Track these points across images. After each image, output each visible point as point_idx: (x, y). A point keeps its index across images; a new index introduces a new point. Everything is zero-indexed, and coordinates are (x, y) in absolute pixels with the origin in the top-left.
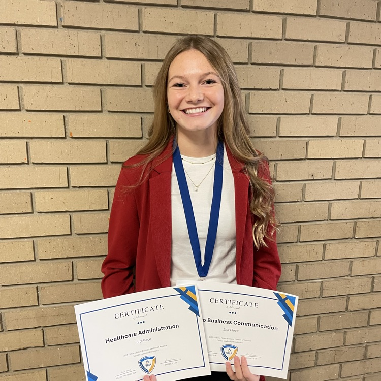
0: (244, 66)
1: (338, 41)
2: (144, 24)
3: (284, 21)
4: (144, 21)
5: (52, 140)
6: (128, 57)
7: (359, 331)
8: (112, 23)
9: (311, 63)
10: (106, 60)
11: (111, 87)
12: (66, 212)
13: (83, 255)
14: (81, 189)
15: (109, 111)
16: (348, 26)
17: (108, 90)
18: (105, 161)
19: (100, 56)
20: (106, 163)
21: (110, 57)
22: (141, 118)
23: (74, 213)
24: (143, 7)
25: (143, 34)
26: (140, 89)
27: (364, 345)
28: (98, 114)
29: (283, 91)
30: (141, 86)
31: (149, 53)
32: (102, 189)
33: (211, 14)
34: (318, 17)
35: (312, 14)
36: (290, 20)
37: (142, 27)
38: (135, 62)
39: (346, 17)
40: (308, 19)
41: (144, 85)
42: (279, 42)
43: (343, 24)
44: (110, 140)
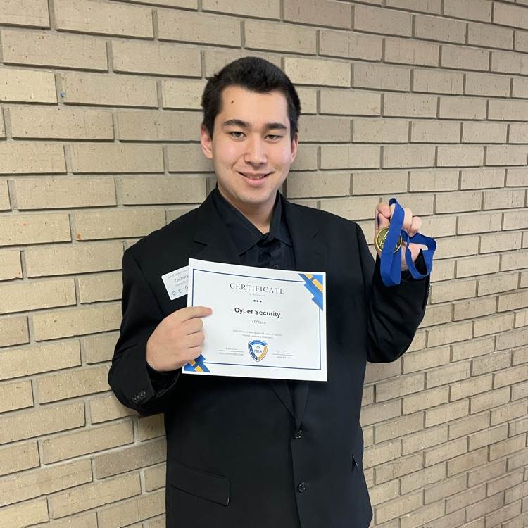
1: (373, 114)
2: (164, 100)
3: (318, 94)
4: (163, 96)
5: (54, 246)
6: (147, 139)
7: (416, 437)
8: (127, 98)
9: (348, 139)
10: (120, 143)
11: (127, 176)
12: (74, 336)
13: (99, 391)
14: (93, 305)
15: (125, 205)
16: (383, 96)
17: (123, 179)
19: (112, 138)
21: (124, 139)
22: (165, 213)
23: (84, 337)
24: (162, 79)
25: (163, 111)
26: (162, 176)
27: (422, 452)
28: (111, 209)
29: (321, 172)
30: (163, 173)
31: (171, 133)
34: (352, 89)
35: (346, 86)
36: (324, 92)
37: (162, 102)
38: (155, 145)
39: (380, 88)
40: (342, 91)
41: (167, 172)
42: (313, 117)
43: (378, 96)
44: (127, 241)
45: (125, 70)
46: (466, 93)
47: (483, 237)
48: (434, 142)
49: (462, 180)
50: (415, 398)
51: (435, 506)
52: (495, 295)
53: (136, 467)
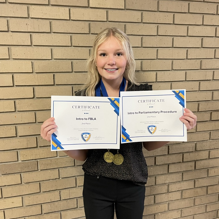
0: (87, 35)
1: (137, 22)
3: (107, 12)
4: (30, 13)
6: (23, 31)
7: (163, 176)
8: (13, 14)
10: (11, 32)
11: (14, 46)
15: (13, 59)
16: (142, 14)
17: (12, 48)
18: (12, 85)
19: (7, 30)
20: (13, 86)
21: (13, 31)
22: (32, 62)
24: (30, 6)
25: (31, 19)
26: (31, 47)
27: (167, 184)
28: (7, 60)
30: (31, 46)
31: (34, 28)
32: (11, 100)
33: (67, 9)
34: (126, 10)
35: (122, 8)
36: (110, 11)
37: (30, 15)
38: (26, 33)
39: (141, 9)
40: (120, 11)
41: (32, 45)
42: (105, 23)
43: (140, 13)
44: (14, 74)
45: (13, 2)
46: (190, 12)
47: (201, 82)
48: (171, 35)
49: (188, 54)
50: (162, 157)
51: (175, 212)
52: (210, 112)
53: (19, 172)
